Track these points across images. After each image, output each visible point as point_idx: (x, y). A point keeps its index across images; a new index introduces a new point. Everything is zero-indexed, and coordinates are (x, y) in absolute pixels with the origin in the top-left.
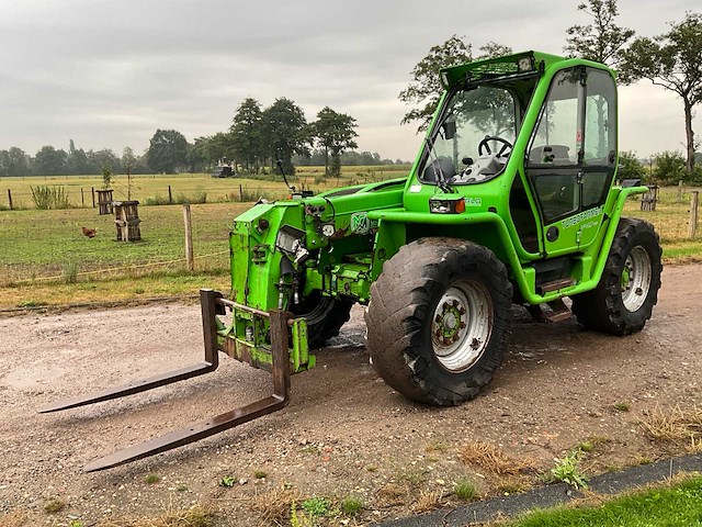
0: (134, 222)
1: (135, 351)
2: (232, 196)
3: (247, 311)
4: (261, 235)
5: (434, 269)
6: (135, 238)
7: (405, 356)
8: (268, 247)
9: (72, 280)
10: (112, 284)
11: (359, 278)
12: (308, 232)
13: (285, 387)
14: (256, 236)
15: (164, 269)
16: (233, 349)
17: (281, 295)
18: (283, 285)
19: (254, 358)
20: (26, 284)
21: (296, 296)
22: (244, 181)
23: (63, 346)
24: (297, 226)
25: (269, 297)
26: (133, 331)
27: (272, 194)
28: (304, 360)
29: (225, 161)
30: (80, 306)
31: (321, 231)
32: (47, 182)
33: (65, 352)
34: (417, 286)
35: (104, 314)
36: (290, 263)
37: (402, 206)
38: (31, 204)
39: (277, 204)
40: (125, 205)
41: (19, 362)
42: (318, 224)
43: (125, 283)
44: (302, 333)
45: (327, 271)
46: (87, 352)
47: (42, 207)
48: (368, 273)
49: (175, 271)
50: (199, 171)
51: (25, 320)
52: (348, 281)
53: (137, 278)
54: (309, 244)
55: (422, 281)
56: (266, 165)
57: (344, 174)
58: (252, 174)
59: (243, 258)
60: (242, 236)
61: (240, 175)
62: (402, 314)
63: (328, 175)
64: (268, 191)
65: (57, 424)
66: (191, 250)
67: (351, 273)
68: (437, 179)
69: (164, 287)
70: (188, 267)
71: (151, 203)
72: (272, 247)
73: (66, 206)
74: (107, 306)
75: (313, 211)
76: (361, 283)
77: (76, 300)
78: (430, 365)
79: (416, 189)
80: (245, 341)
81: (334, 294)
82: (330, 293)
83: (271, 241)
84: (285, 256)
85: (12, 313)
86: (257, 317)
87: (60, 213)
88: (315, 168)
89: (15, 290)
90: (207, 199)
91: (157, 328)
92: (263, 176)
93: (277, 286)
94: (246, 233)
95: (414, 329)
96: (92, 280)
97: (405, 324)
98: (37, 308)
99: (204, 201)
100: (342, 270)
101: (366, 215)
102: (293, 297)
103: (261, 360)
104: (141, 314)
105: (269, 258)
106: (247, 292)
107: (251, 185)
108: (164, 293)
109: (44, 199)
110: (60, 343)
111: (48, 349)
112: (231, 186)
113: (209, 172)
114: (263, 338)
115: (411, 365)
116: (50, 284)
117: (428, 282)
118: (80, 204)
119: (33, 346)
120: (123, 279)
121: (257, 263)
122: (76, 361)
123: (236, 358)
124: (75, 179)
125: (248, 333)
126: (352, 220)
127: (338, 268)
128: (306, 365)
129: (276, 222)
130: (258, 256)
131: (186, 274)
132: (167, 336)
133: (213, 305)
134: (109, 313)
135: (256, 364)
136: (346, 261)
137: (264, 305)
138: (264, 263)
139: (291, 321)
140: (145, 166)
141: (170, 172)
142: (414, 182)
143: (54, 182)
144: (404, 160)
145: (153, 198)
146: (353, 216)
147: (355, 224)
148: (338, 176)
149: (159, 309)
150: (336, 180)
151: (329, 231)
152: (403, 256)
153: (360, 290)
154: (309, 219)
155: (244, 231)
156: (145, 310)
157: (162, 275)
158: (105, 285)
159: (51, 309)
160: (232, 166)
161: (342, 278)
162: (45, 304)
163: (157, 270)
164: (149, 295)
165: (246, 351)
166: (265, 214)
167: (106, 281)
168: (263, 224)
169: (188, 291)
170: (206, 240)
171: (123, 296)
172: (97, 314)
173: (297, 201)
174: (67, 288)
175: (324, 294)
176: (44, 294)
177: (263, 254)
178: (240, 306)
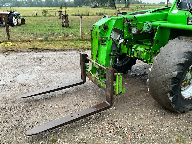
0: (67, 21)
1: (60, 69)
2: (97, 14)
3: (97, 65)
4: (104, 32)
5: (189, 54)
6: (67, 26)
7: (168, 94)
8: (107, 38)
9: (46, 40)
10: (57, 42)
11: (144, 52)
12: (125, 31)
13: (111, 100)
14: (102, 32)
15: (74, 38)
16: (91, 77)
17: (111, 59)
18: (113, 55)
19: (99, 83)
20: (33, 41)
21: (118, 60)
22: (100, 9)
23: (38, 65)
24: (120, 28)
25: (106, 60)
26: (61, 60)
27: (108, 13)
28: (120, 91)
29: (95, 3)
30: (46, 49)
31: (130, 31)
32: (47, 9)
33: (38, 67)
34: (179, 62)
35: (53, 53)
36: (116, 45)
37: (166, 20)
38: (42, 15)
39: (112, 18)
40: (64, 16)
41: (23, 70)
42: (130, 27)
43: (62, 42)
44: (120, 80)
45: (130, 47)
46: (45, 68)
47: (45, 16)
48: (149, 50)
49: (77, 38)
50: (88, 6)
51: (30, 54)
52: (139, 52)
53: (65, 41)
54: (125, 37)
55: (183, 60)
56: (107, 4)
57: (130, 7)
58: (103, 7)
59: (96, 41)
60: (96, 32)
61: (99, 7)
62: (169, 75)
63: (125, 7)
64: (107, 12)
65: (26, 102)
66: (82, 32)
67: (140, 49)
68: (188, 7)
69: (73, 44)
70: (81, 38)
71: (73, 15)
72: (109, 38)
73: (51, 16)
74: (55, 50)
75: (128, 21)
76: (145, 54)
77: (46, 47)
78: (179, 98)
79: (175, 12)
80: (95, 76)
81: (132, 56)
82: (130, 55)
83: (108, 36)
84: (114, 42)
85: (26, 51)
86: (101, 68)
87: (48, 18)
88: (122, 5)
89: (30, 42)
90: (89, 14)
91: (69, 60)
92: (106, 7)
93: (110, 55)
94: (98, 31)
95: (175, 83)
96: (52, 40)
97: (170, 80)
98: (34, 49)
99: (88, 15)
100: (137, 47)
101: (150, 23)
102: (116, 60)
103: (102, 85)
104: (65, 54)
105: (107, 43)
106: (97, 56)
107: (102, 10)
108: (72, 47)
109: (45, 13)
110: (38, 64)
111: (33, 66)
112: (96, 10)
113: (91, 6)
114: (103, 76)
115: (171, 98)
116: (40, 41)
117: (186, 61)
118: (55, 15)
119: (29, 64)
120: (61, 40)
121: (102, 45)
122: (40, 71)
123: (92, 81)
124: (55, 8)
125: (97, 73)
126: (144, 26)
127: (135, 46)
128: (121, 93)
129: (111, 27)
130: (102, 41)
131: (80, 40)
132: (71, 64)
133: (84, 59)
134: (55, 53)
135: (99, 86)
136: (139, 43)
137: (104, 63)
138: (105, 45)
139: (116, 74)
140: (73, 4)
141: (80, 6)
142: (174, 9)
143: (49, 8)
144: (149, 3)
145: (74, 14)
146: (145, 24)
147: (145, 27)
148: (129, 8)
149: (70, 52)
150: (128, 9)
151: (134, 31)
152: (171, 46)
153: (144, 57)
154: (126, 25)
155: (97, 30)
156: (66, 53)
157: (73, 40)
158: (56, 42)
159: (38, 50)
160: (97, 4)
161: (136, 51)
162: (37, 48)
163: (71, 38)
164: (68, 47)
165: (96, 80)
166: (107, 23)
167: (56, 41)
168: (105, 27)
169: (80, 46)
170: (87, 28)
171: (60, 47)
172: (51, 53)
173: (120, 16)
174: (44, 43)
175: (128, 56)
176: (37, 45)
177: (105, 41)
178: (95, 62)
